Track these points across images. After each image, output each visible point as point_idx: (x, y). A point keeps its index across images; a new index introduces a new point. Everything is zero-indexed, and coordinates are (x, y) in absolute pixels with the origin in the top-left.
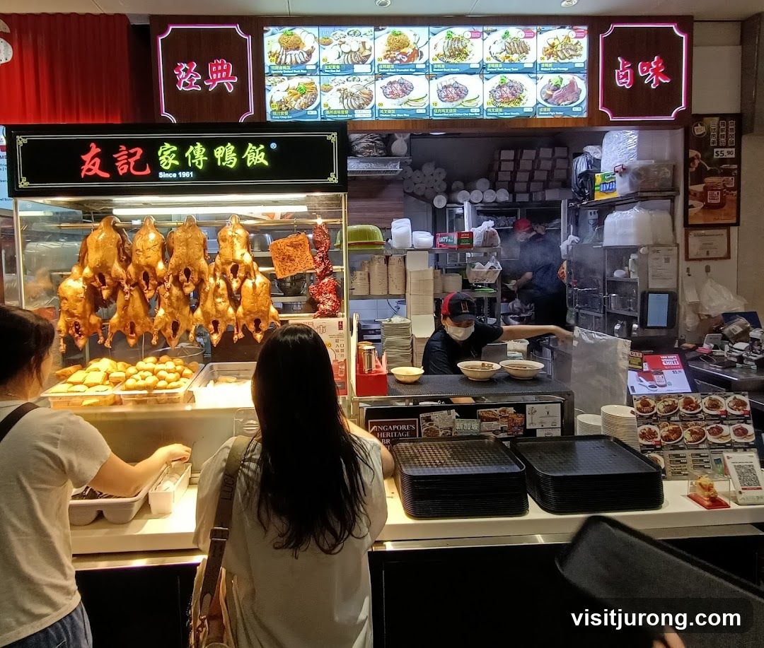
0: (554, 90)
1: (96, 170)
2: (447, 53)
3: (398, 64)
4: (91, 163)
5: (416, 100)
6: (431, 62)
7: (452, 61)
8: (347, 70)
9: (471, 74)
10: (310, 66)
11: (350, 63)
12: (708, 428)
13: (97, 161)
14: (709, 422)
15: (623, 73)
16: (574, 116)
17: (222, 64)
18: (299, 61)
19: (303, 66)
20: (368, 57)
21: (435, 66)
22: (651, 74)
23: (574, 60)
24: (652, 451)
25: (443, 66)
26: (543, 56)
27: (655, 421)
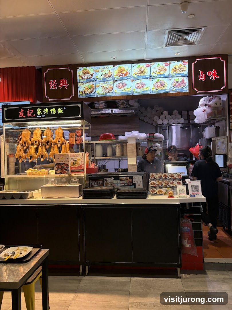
0: (176, 83)
1: (22, 116)
2: (138, 73)
3: (121, 77)
4: (21, 114)
5: (128, 89)
6: (133, 76)
7: (140, 75)
8: (104, 80)
9: (146, 79)
10: (92, 79)
11: (105, 77)
12: (170, 182)
13: (23, 113)
14: (170, 181)
15: (201, 76)
16: (184, 92)
17: (64, 80)
18: (89, 78)
19: (90, 79)
20: (111, 75)
21: (134, 77)
22: (212, 75)
23: (183, 72)
24: (154, 188)
25: (137, 77)
26: (172, 71)
27: (155, 180)
